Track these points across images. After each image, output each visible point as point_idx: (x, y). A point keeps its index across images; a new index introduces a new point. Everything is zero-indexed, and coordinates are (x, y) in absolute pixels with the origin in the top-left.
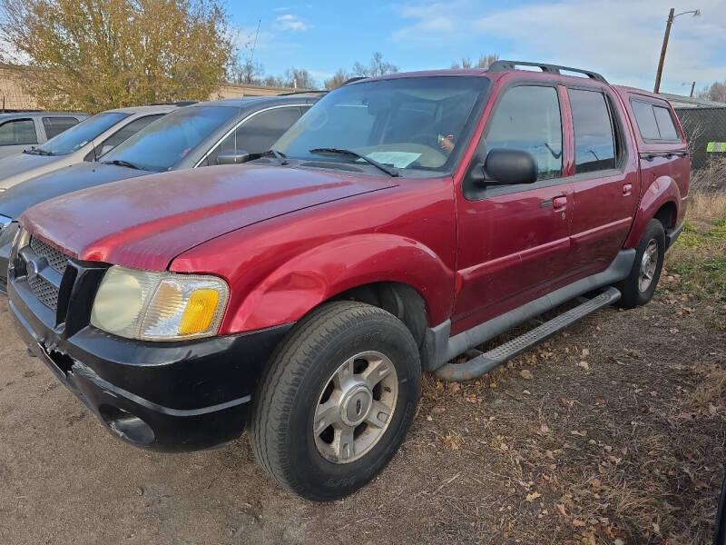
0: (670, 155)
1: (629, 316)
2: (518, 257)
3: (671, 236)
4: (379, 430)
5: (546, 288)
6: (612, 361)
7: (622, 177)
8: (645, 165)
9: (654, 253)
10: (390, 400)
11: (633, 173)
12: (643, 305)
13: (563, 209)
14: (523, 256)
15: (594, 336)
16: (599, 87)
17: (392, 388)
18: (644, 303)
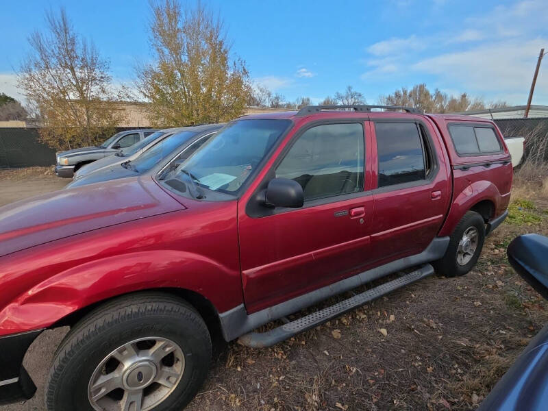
0: (487, 165)
1: (446, 285)
2: (311, 255)
3: (492, 223)
4: (169, 389)
5: (357, 270)
6: (410, 330)
7: (432, 186)
8: (458, 174)
9: (475, 236)
10: (179, 368)
11: (444, 181)
12: (461, 275)
13: (362, 215)
14: (315, 254)
15: (408, 302)
16: (413, 118)
17: (180, 359)
18: (463, 274)
